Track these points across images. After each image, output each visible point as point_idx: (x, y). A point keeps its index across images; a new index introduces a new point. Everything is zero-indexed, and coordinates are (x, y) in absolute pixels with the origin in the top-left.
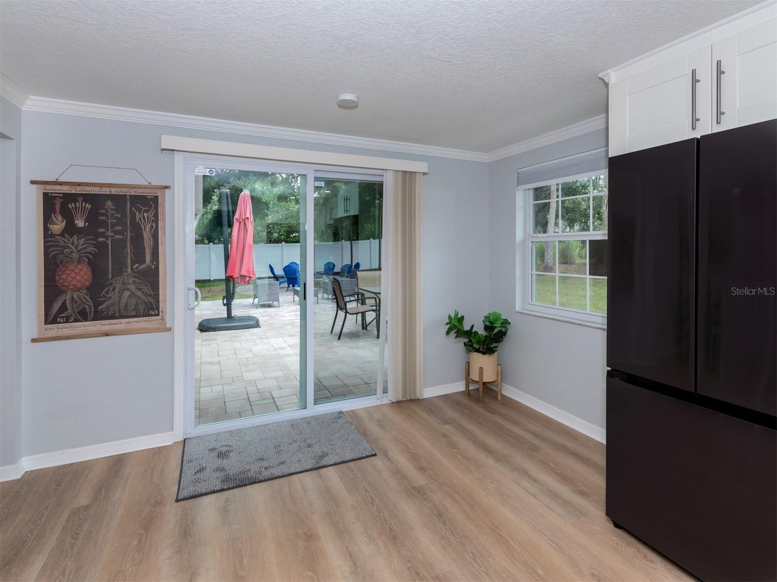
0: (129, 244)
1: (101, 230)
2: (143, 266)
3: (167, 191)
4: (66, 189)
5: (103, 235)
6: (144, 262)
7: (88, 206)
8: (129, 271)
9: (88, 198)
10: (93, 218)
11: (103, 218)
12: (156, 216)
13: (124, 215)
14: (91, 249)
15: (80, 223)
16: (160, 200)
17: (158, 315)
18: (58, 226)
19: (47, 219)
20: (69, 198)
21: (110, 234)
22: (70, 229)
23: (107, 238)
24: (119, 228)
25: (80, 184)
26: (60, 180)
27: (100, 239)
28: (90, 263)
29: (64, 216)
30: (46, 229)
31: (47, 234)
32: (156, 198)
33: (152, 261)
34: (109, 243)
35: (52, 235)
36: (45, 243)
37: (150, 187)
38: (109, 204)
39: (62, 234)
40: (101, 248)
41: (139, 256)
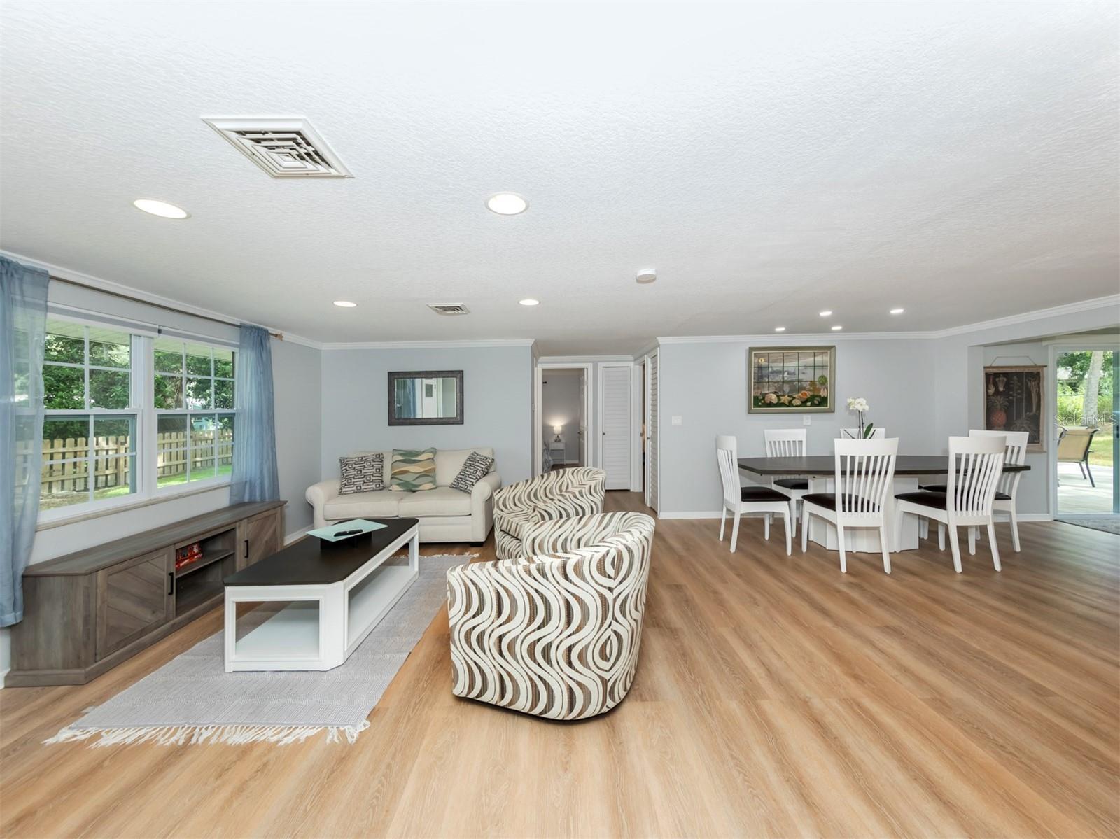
0: (1024, 400)
1: (1011, 393)
2: (1032, 414)
3: (1045, 368)
4: (995, 371)
5: (1011, 395)
6: (1032, 411)
7: (1005, 379)
8: (1024, 416)
9: (1005, 374)
10: (1007, 385)
11: (1011, 386)
12: (1039, 384)
13: (1022, 384)
14: (1006, 403)
15: (1001, 389)
16: (1041, 375)
17: (1039, 443)
18: (992, 391)
19: (987, 388)
20: (997, 375)
21: (1015, 395)
22: (997, 393)
23: (1013, 397)
24: (1019, 391)
25: (1002, 367)
26: (993, 365)
27: (1011, 398)
28: (1006, 412)
29: (994, 386)
30: (987, 392)
31: (988, 396)
32: (1039, 373)
33: (1037, 410)
34: (1015, 400)
35: (989, 396)
36: (987, 399)
37: (1036, 366)
38: (1015, 378)
39: (993, 395)
40: (1011, 402)
41: (1029, 408)
